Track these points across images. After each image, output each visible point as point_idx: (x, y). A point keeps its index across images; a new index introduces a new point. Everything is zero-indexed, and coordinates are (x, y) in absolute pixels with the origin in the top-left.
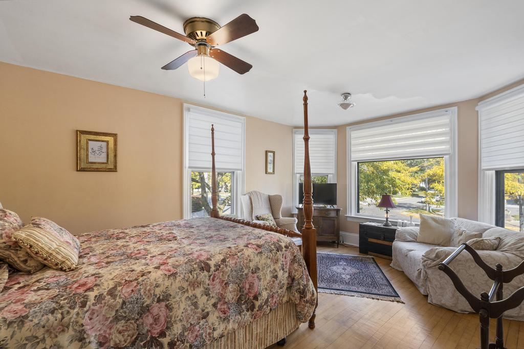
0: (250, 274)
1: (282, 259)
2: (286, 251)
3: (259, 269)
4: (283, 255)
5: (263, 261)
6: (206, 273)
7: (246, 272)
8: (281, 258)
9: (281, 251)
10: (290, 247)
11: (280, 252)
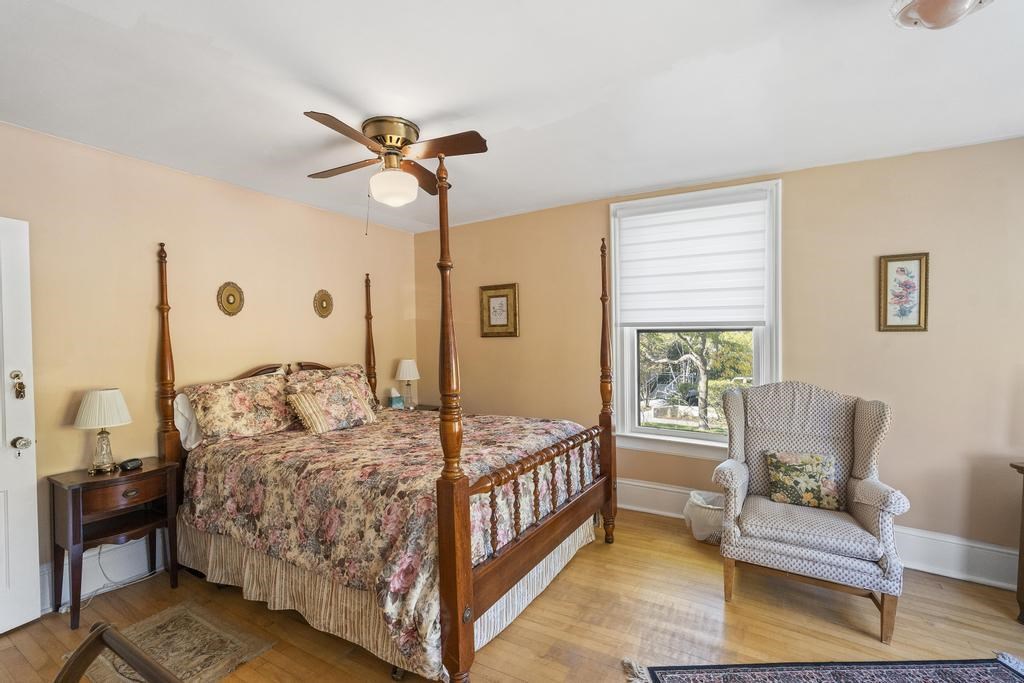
0: (334, 506)
1: (382, 512)
2: (395, 500)
3: (346, 506)
4: (387, 505)
5: (353, 497)
6: (296, 475)
7: (331, 499)
8: (382, 509)
9: (389, 496)
10: (406, 498)
11: (384, 497)
